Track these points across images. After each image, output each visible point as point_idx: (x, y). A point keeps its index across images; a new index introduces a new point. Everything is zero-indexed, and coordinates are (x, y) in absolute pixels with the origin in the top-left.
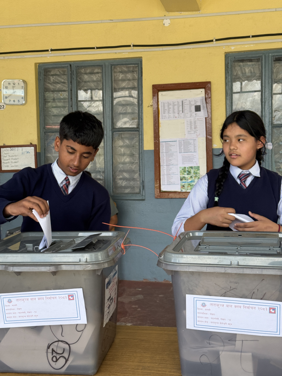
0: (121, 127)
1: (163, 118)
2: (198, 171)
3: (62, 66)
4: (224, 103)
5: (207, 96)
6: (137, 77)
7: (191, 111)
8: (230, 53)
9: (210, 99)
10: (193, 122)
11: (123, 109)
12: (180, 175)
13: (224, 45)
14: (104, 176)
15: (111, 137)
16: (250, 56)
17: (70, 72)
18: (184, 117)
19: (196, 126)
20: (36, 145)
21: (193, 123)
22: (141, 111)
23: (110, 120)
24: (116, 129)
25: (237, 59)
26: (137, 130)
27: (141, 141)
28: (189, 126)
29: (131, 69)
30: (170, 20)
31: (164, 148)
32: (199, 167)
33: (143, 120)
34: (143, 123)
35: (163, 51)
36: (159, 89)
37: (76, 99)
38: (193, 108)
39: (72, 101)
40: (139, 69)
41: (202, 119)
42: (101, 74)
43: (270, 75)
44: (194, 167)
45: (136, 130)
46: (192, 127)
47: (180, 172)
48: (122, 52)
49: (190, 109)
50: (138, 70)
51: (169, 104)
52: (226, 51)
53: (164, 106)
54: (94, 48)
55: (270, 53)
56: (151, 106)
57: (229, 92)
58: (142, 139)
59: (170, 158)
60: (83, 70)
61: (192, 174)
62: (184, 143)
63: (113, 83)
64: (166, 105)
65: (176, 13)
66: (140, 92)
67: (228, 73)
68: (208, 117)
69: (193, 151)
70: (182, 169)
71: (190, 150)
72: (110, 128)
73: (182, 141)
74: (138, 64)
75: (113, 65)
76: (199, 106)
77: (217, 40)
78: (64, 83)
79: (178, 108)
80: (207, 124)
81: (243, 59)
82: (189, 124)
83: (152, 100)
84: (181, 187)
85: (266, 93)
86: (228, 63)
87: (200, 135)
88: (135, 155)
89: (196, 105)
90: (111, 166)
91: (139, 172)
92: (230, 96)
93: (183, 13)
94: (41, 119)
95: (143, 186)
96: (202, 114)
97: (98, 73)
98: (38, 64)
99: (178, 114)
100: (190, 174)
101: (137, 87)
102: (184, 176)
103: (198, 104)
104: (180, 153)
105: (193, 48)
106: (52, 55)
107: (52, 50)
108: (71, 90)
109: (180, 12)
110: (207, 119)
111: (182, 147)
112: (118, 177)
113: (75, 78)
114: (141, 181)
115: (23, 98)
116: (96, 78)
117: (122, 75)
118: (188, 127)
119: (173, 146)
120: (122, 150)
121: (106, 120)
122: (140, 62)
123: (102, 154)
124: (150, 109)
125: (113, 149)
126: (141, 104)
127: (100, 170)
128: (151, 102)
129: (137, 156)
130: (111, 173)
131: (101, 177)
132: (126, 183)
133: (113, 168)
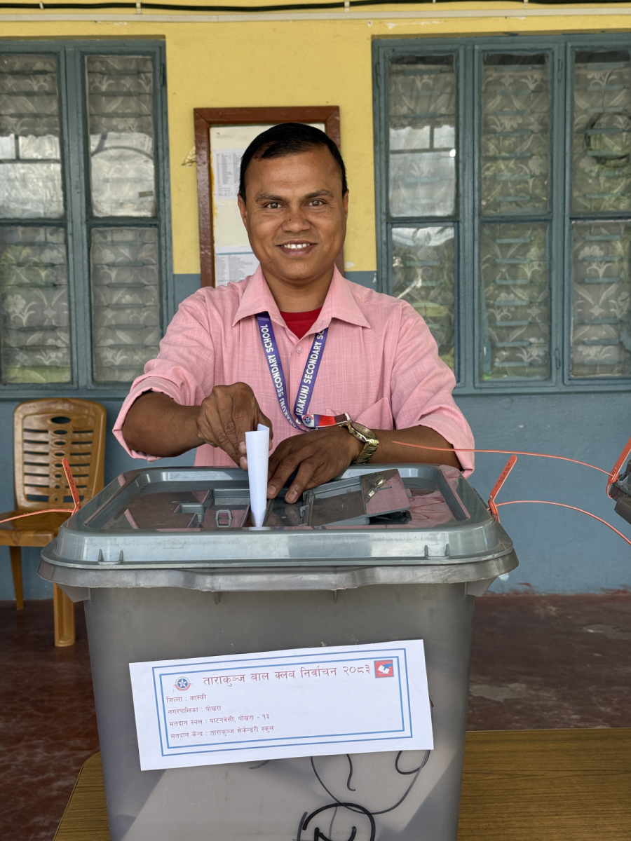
0: (110, 214)
1: (224, 193)
4: (371, 160)
6: (148, 89)
8: (384, 39)
13: (369, 17)
14: (68, 342)
15: (85, 240)
16: (431, 48)
22: (164, 175)
23: (81, 196)
24: (98, 218)
25: (399, 54)
26: (154, 223)
29: (133, 66)
31: (227, 270)
33: (169, 198)
34: (170, 205)
35: (217, 22)
36: (211, 119)
40: (155, 67)
42: (54, 75)
43: (476, 96)
45: (150, 223)
48: (113, 19)
50: (152, 70)
52: (376, 33)
53: (224, 164)
55: (479, 44)
56: (192, 162)
58: (168, 245)
63: (87, 99)
64: (230, 162)
66: (160, 126)
67: (378, 87)
72: (82, 217)
74: (152, 54)
75: (87, 53)
77: (353, 4)
81: (413, 54)
83: (194, 148)
86: (379, 63)
88: (146, 287)
90: (88, 314)
91: (159, 331)
97: (44, 72)
101: (149, 113)
105: (293, 20)
112: (102, 343)
116: (39, 85)
117: (107, 80)
119: (247, 264)
120: (113, 274)
121: (71, 196)
122: (158, 49)
123: (60, 285)
124: (190, 171)
125: (92, 270)
126: (163, 158)
127: (54, 323)
128: (191, 153)
129: (154, 291)
130: (88, 332)
131: (59, 343)
132: (125, 357)
133: (93, 320)
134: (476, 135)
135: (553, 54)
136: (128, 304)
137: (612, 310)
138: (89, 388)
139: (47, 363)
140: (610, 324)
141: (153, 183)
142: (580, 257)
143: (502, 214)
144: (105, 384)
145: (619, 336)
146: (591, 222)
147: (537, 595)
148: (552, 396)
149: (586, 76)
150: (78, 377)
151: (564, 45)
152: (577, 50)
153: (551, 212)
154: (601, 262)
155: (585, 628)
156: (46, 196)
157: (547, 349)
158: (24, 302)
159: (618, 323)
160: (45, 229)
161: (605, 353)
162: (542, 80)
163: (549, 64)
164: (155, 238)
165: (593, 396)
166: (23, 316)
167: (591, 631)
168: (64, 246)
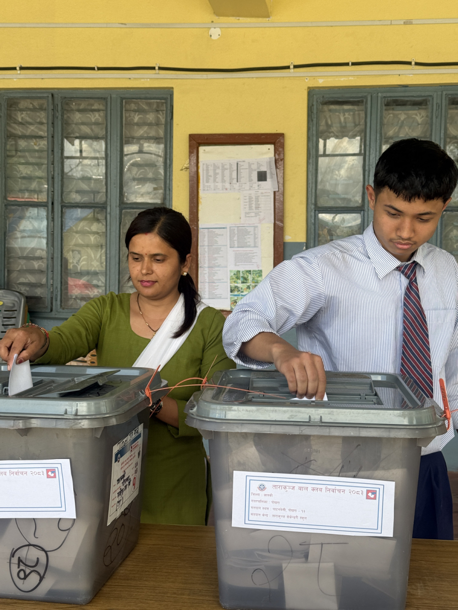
0: (135, 201)
1: (206, 189)
2: (260, 279)
3: (39, 95)
4: (305, 169)
5: (277, 157)
6: (163, 121)
7: (251, 180)
8: (317, 89)
9: (282, 162)
10: (254, 197)
11: (139, 172)
12: (231, 283)
13: (306, 75)
14: (104, 281)
15: (118, 217)
16: (347, 95)
17: (51, 107)
18: (239, 189)
19: (259, 204)
21: (254, 199)
22: (170, 176)
23: (116, 189)
24: (127, 204)
25: (327, 99)
28: (248, 204)
29: (155, 106)
30: (221, 30)
31: (206, 239)
32: (261, 271)
33: (172, 191)
34: (172, 196)
35: (207, 79)
36: (200, 141)
37: (60, 151)
38: (255, 176)
39: (53, 154)
40: (167, 108)
41: (269, 194)
42: (105, 112)
43: (378, 127)
44: (254, 271)
46: (252, 207)
47: (230, 279)
48: (139, 77)
49: (250, 176)
50: (165, 109)
51: (216, 167)
52: (311, 86)
53: (207, 170)
54: (93, 69)
55: (381, 92)
56: (187, 168)
57: (313, 152)
59: (216, 255)
60: (74, 104)
61: (250, 283)
62: (238, 231)
63: (124, 128)
64: (211, 168)
65: (231, 18)
66: (168, 145)
67: (312, 120)
68: (278, 191)
69: (253, 245)
70: (234, 274)
71: (248, 244)
72: (116, 203)
73: (236, 228)
74: (165, 99)
75: (125, 98)
76: (265, 173)
77: (296, 67)
78: (41, 123)
79: (231, 174)
80: (276, 201)
81: (336, 99)
82: (247, 200)
83: (188, 160)
84: (231, 304)
85: (371, 156)
86: (313, 105)
87: (264, 219)
89: (259, 170)
90: (117, 265)
92: (314, 159)
96: (269, 186)
97: (98, 110)
99: (230, 184)
100: (246, 283)
101: (162, 136)
102: (236, 285)
103: (263, 169)
104: (230, 247)
106: (22, 76)
107: (22, 68)
108: (53, 137)
109: (238, 18)
110: (277, 194)
111: (235, 238)
113: (60, 117)
116: (95, 118)
117: (138, 115)
118: (245, 207)
119: (220, 235)
121: (110, 189)
122: (169, 96)
123: (102, 246)
124: (185, 174)
126: (170, 165)
127: (97, 271)
128: (186, 163)
130: (117, 277)
131: (100, 283)
135: (433, 99)
141: (163, 182)
142: (450, 236)
146: (457, 213)
151: (440, 93)
152: (450, 96)
160: (94, 210)
162: (427, 116)
163: (430, 106)
166: (78, 265)
168: (105, 221)
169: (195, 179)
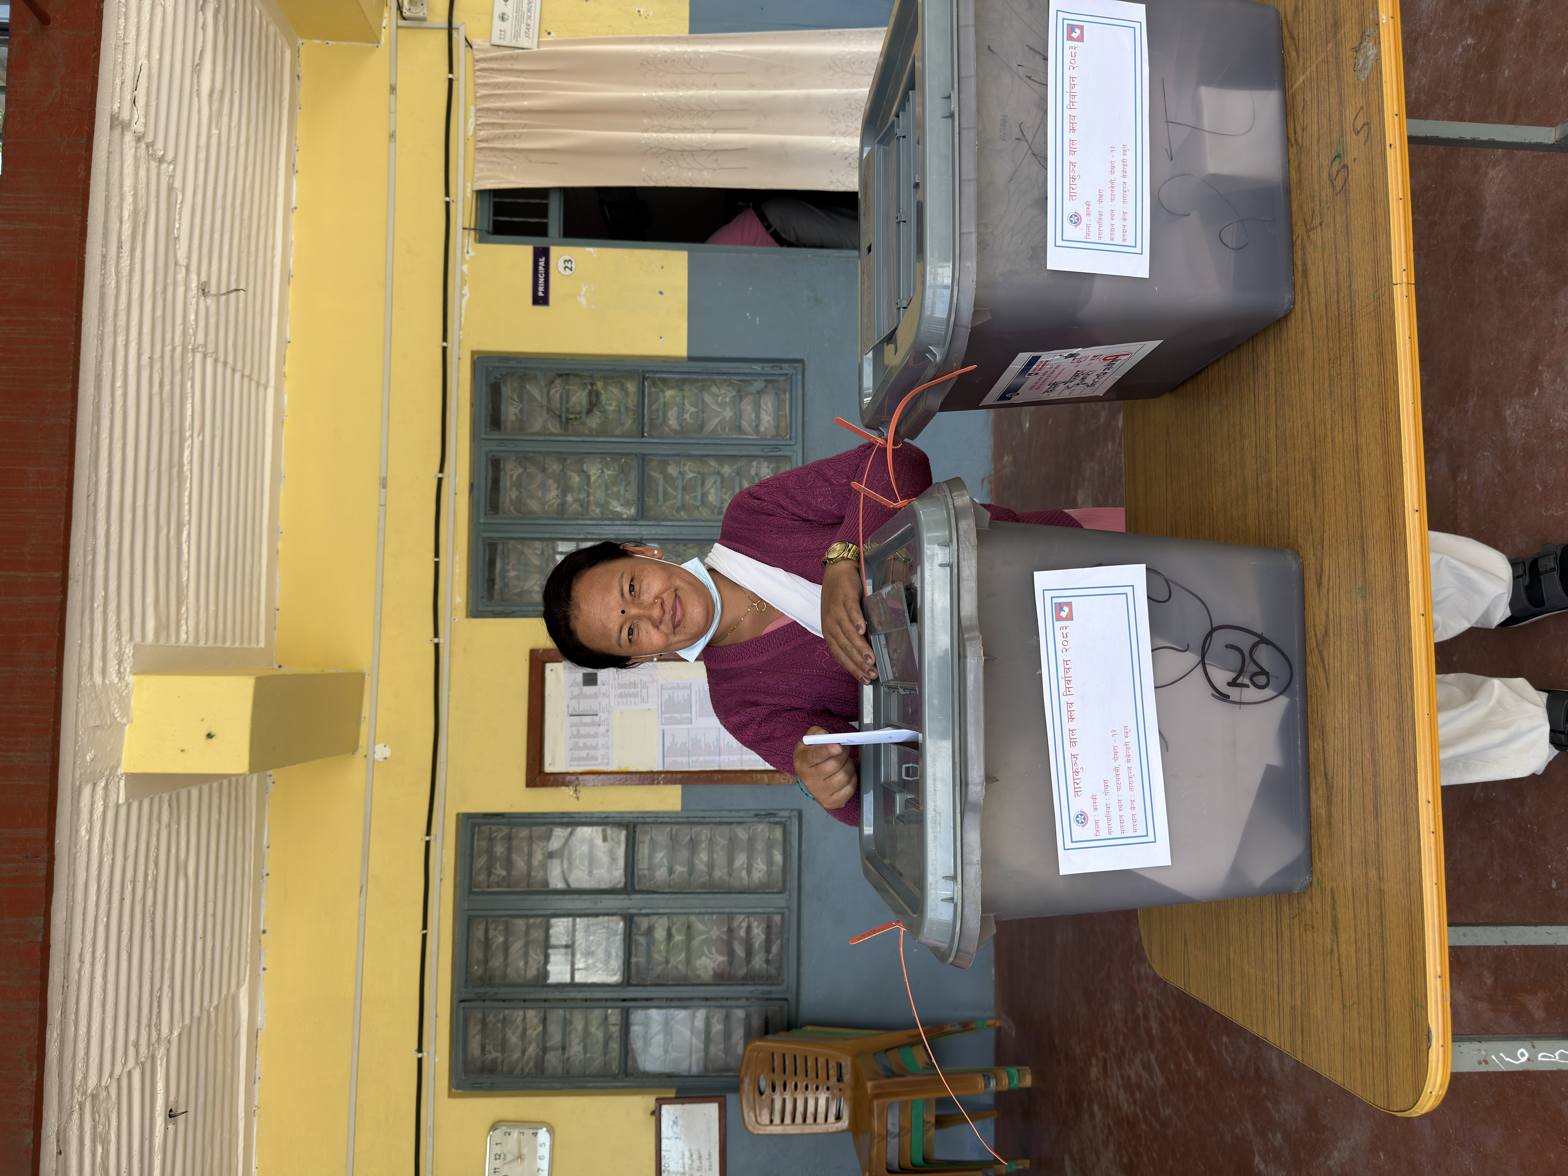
0: (622, 872)
1: (606, 761)
3: (461, 1024)
7: (595, 697)
8: (470, 606)
13: (449, 620)
14: (743, 917)
15: (646, 896)
16: (480, 563)
17: (479, 1004)
18: (608, 712)
19: (630, 684)
20: (657, 1100)
21: (622, 692)
22: (587, 818)
23: (604, 899)
24: (626, 883)
25: (486, 593)
26: (632, 828)
27: (657, 820)
28: (628, 700)
29: (484, 843)
30: (379, 743)
31: (679, 760)
33: (609, 813)
34: (616, 812)
35: (448, 762)
36: (537, 772)
38: (589, 690)
40: (486, 824)
42: (489, 920)
45: (632, 832)
46: (633, 693)
48: (440, 864)
49: (589, 698)
50: (489, 826)
51: (575, 747)
52: (464, 614)
53: (579, 759)
54: (424, 937)
55: (479, 518)
56: (576, 791)
58: (653, 815)
59: (702, 747)
60: (476, 968)
62: (668, 714)
63: (512, 890)
64: (577, 754)
65: (361, 728)
66: (542, 820)
67: (514, 612)
71: (686, 699)
72: (624, 899)
73: (664, 716)
74: (474, 826)
75: (470, 887)
77: (436, 635)
78: (504, 1020)
79: (586, 724)
81: (486, 580)
82: (624, 701)
83: (563, 788)
86: (492, 611)
87: (650, 676)
88: (693, 837)
89: (582, 685)
90: (717, 895)
91: (734, 827)
93: (365, 713)
94: (591, 1084)
95: (769, 815)
97: (487, 929)
98: (453, 1090)
99: (600, 725)
101: (529, 830)
103: (579, 679)
105: (449, 690)
106: (432, 1049)
107: (420, 1050)
108: (525, 1000)
109: (362, 719)
111: (678, 717)
112: (745, 881)
113: (495, 990)
114: (756, 819)
115: (535, 1131)
117: (496, 869)
118: (633, 702)
119: (673, 739)
120: (680, 869)
121: (604, 909)
122: (469, 820)
123: (688, 922)
124: (585, 793)
125: (675, 891)
126: (571, 817)
127: (725, 929)
128: (567, 792)
129: (695, 829)
130: (734, 896)
131: (744, 925)
132: (759, 860)
133: (722, 891)
134: (562, 522)
135: (491, 451)
136: (709, 856)
137: (728, 399)
138: (788, 897)
139: (764, 937)
140: (740, 403)
141: (595, 828)
142: (678, 428)
143: (636, 499)
144: (784, 881)
145: (752, 394)
146: (646, 418)
147: (992, 473)
148: (806, 456)
149: (513, 422)
150: (777, 908)
151: (483, 441)
152: (488, 429)
153: (636, 454)
154: (683, 409)
155: (1025, 431)
156: (603, 933)
157: (762, 460)
158: (704, 958)
159: (740, 396)
160: (635, 935)
161: (768, 407)
162: (515, 461)
163: (501, 456)
164: (647, 828)
165: (807, 419)
166: (717, 959)
167: (1027, 425)
168: (652, 917)
169: (591, 777)
